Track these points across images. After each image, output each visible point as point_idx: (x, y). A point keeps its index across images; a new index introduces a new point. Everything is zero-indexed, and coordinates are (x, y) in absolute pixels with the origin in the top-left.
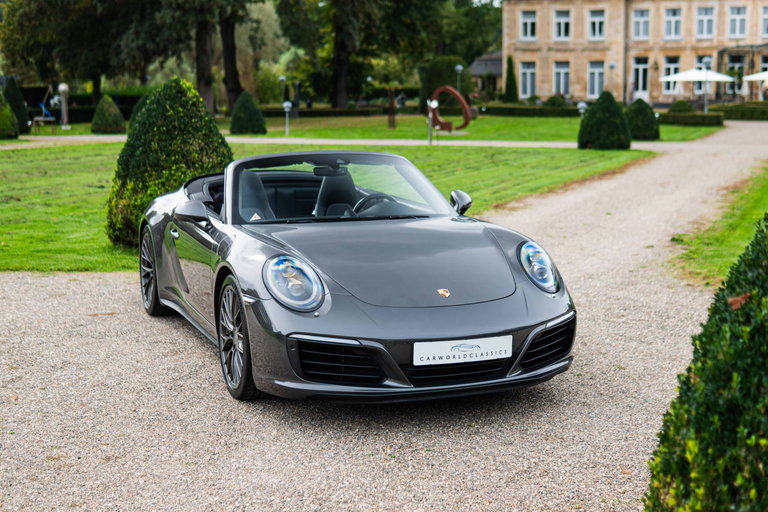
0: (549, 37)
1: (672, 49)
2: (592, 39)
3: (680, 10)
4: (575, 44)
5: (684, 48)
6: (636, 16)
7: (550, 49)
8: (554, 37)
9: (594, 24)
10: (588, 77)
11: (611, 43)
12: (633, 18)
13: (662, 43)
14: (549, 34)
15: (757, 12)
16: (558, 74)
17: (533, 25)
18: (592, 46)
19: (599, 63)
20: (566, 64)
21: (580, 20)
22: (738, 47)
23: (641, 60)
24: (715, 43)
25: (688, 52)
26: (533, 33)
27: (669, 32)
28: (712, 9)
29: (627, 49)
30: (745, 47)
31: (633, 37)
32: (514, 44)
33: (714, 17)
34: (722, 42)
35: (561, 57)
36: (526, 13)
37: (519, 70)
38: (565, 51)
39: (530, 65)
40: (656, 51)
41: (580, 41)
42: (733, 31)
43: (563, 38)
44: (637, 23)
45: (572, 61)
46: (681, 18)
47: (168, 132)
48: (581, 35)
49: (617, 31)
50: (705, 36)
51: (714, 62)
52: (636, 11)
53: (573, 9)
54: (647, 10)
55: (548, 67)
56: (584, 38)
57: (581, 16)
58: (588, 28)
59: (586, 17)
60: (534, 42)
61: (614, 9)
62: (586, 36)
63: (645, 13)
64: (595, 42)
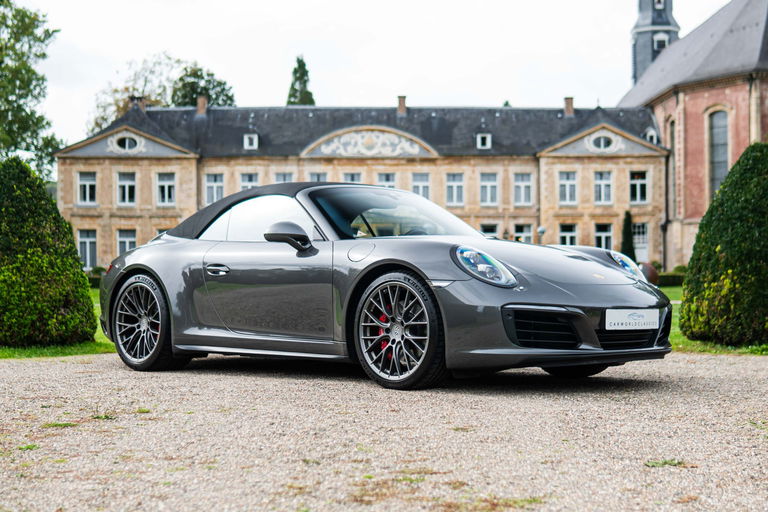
0: (111, 203)
2: (161, 204)
3: (256, 174)
4: (141, 210)
6: (208, 181)
7: (112, 216)
8: (117, 202)
9: (162, 188)
11: (181, 210)
12: (206, 183)
14: (110, 196)
16: (123, 244)
17: (92, 188)
18: (161, 213)
20: (132, 232)
21: (147, 184)
26: (92, 197)
28: (290, 174)
31: (206, 203)
32: (71, 209)
33: (293, 181)
35: (125, 224)
36: (83, 174)
37: (78, 239)
38: (131, 217)
39: (90, 233)
41: (149, 207)
43: (127, 203)
44: (211, 188)
45: (138, 228)
46: (258, 183)
47: (18, 213)
48: (148, 201)
49: (189, 196)
52: (208, 175)
53: (139, 171)
54: (221, 175)
55: (111, 236)
56: (151, 204)
57: (148, 179)
58: (156, 192)
59: (153, 181)
60: (95, 208)
61: (184, 173)
62: (153, 202)
63: (218, 178)
64: (164, 208)
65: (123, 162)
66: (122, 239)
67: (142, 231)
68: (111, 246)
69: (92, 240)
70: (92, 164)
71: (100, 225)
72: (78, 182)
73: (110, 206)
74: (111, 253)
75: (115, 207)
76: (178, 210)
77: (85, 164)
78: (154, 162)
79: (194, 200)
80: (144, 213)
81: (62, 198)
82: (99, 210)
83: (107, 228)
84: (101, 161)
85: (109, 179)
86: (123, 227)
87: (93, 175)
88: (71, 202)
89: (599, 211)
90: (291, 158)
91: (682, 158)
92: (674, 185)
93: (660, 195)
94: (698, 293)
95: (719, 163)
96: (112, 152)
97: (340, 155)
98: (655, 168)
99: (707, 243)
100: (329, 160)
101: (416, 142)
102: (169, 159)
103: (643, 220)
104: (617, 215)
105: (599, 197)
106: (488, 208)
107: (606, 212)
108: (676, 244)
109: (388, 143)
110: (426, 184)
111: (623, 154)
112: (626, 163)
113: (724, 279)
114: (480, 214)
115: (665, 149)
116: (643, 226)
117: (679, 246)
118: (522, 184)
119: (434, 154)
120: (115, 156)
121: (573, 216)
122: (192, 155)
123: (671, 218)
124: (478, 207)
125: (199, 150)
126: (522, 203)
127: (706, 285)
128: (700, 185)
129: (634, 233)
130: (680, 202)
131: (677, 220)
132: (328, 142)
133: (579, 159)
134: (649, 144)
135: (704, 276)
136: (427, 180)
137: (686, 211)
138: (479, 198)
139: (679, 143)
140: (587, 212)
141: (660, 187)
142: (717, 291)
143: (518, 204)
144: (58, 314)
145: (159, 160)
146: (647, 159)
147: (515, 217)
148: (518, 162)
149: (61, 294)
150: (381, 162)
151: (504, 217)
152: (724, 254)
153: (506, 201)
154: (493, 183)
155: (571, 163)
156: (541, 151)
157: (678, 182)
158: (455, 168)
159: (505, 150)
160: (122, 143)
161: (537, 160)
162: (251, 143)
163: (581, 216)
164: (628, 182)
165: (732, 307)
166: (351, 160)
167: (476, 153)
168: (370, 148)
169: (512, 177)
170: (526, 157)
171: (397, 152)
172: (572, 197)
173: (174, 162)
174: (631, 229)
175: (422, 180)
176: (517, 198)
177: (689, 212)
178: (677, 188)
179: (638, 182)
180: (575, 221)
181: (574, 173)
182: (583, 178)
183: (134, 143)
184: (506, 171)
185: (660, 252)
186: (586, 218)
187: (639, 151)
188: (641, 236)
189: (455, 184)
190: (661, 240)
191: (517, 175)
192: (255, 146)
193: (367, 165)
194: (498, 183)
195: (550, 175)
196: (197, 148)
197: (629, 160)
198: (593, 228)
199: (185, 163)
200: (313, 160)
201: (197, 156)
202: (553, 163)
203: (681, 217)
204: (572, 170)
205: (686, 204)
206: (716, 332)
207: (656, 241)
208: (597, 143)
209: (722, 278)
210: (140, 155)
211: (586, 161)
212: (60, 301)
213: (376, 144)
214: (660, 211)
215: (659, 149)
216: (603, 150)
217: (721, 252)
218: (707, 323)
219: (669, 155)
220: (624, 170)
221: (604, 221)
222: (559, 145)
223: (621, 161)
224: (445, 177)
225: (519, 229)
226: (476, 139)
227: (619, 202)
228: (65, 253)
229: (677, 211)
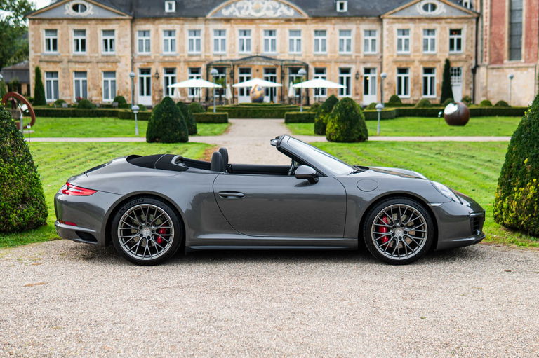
0: (69, 52)
1: (170, 62)
2: (105, 53)
3: (174, 31)
4: (91, 57)
5: (180, 62)
6: (139, 36)
7: (69, 62)
8: (73, 52)
9: (106, 41)
10: (102, 84)
11: (120, 57)
12: (137, 37)
13: (161, 57)
14: (68, 48)
15: (234, 34)
16: (77, 82)
17: (55, 41)
18: (105, 59)
19: (112, 73)
20: (84, 73)
21: (95, 37)
22: (221, 61)
23: (145, 71)
24: (203, 57)
25: (182, 64)
26: (55, 48)
27: (166, 49)
28: (199, 31)
29: (133, 62)
30: (226, 61)
31: (137, 52)
32: (40, 56)
33: (202, 37)
34: (209, 57)
35: (79, 68)
36: (47, 31)
37: (45, 79)
38: (83, 62)
39: (54, 74)
40: (157, 63)
41: (96, 55)
42: (216, 48)
43: (80, 52)
44: (141, 41)
45: (88, 71)
46: (176, 37)
48: (95, 50)
49: (125, 47)
50: (195, 52)
51: (203, 72)
52: (139, 31)
53: (88, 28)
54: (149, 31)
55: (69, 76)
56: (97, 52)
57: (95, 35)
58: (102, 44)
59: (99, 35)
60: (57, 56)
61: (122, 30)
62: (99, 52)
63: (147, 34)
64: (107, 56)
65: (77, 22)
66: (77, 79)
67: (91, 72)
68: (69, 83)
69: (55, 79)
70: (55, 24)
71: (61, 68)
72: (44, 36)
73: (67, 54)
74: (69, 88)
75: (71, 55)
76: (117, 57)
77: (48, 24)
78: (100, 22)
79: (129, 49)
80: (93, 60)
81: (33, 49)
82: (59, 57)
83: (66, 71)
84: (61, 21)
85: (67, 35)
86: (77, 70)
87: (55, 31)
88: (39, 51)
89: (426, 58)
90: (199, 18)
91: (488, 19)
92: (482, 39)
93: (472, 47)
94: (509, 194)
95: (516, 23)
96: (68, 14)
97: (236, 16)
98: (468, 27)
99: (517, 155)
100: (228, 20)
101: (292, 7)
102: (110, 20)
103: (459, 65)
104: (439, 61)
105: (426, 47)
106: (345, 55)
107: (431, 59)
108: (482, 83)
109: (271, 7)
110: (299, 38)
111: (445, 16)
112: (447, 23)
113: (530, 186)
114: (339, 60)
115: (476, 13)
116: (459, 69)
117: (485, 85)
118: (370, 38)
119: (305, 16)
120: (70, 17)
121: (407, 62)
122: (127, 17)
123: (479, 63)
124: (337, 55)
125: (132, 13)
126: (370, 52)
127: (515, 189)
128: (501, 40)
129: (452, 75)
130: (486, 52)
131: (484, 65)
132: (227, 7)
133: (412, 19)
134: (464, 9)
135: (514, 182)
136: (300, 35)
137: (490, 58)
138: (338, 48)
139: (487, 8)
140: (417, 59)
141: (472, 41)
142: (524, 195)
143: (366, 53)
144: (17, 210)
145: (103, 20)
146: (462, 20)
147: (364, 63)
148: (366, 22)
149: (19, 193)
150: (265, 21)
151: (356, 62)
152: (530, 166)
153: (358, 51)
154: (348, 38)
155: (406, 23)
156: (384, 13)
157: (485, 37)
158: (320, 26)
159: (357, 13)
160: (75, 8)
161: (381, 20)
162: (170, 8)
163: (413, 62)
164: (448, 37)
165: (536, 208)
166: (243, 20)
167: (336, 15)
168: (258, 11)
169: (362, 32)
170: (373, 18)
171: (278, 14)
172: (407, 47)
173: (114, 22)
174: (449, 72)
175: (296, 35)
176: (366, 49)
177: (493, 60)
178: (484, 42)
179: (455, 37)
180: (409, 66)
181: (408, 30)
182: (415, 34)
183: (84, 8)
184: (358, 29)
185: (470, 89)
186: (417, 64)
187: (457, 14)
188: (457, 77)
189: (320, 38)
190: (472, 80)
191: (366, 31)
192: (174, 9)
193: (256, 24)
194: (352, 37)
195: (390, 31)
196: (130, 12)
197: (449, 20)
198: (421, 71)
199: (122, 22)
200: (216, 20)
201: (131, 17)
202: (392, 23)
203: (487, 63)
204: (407, 28)
205: (490, 54)
206: (523, 226)
207: (467, 80)
208: (426, 8)
209: (528, 184)
210: (89, 17)
211: (417, 21)
212: (18, 199)
213: (262, 8)
214: (471, 58)
215: (471, 12)
216: (430, 13)
217: (528, 163)
218: (516, 218)
219: (479, 17)
220: (445, 27)
221: (430, 66)
222: (397, 9)
223: (443, 21)
224: (313, 33)
225: (367, 71)
226: (336, 4)
227: (442, 52)
228: (22, 161)
229: (484, 59)
